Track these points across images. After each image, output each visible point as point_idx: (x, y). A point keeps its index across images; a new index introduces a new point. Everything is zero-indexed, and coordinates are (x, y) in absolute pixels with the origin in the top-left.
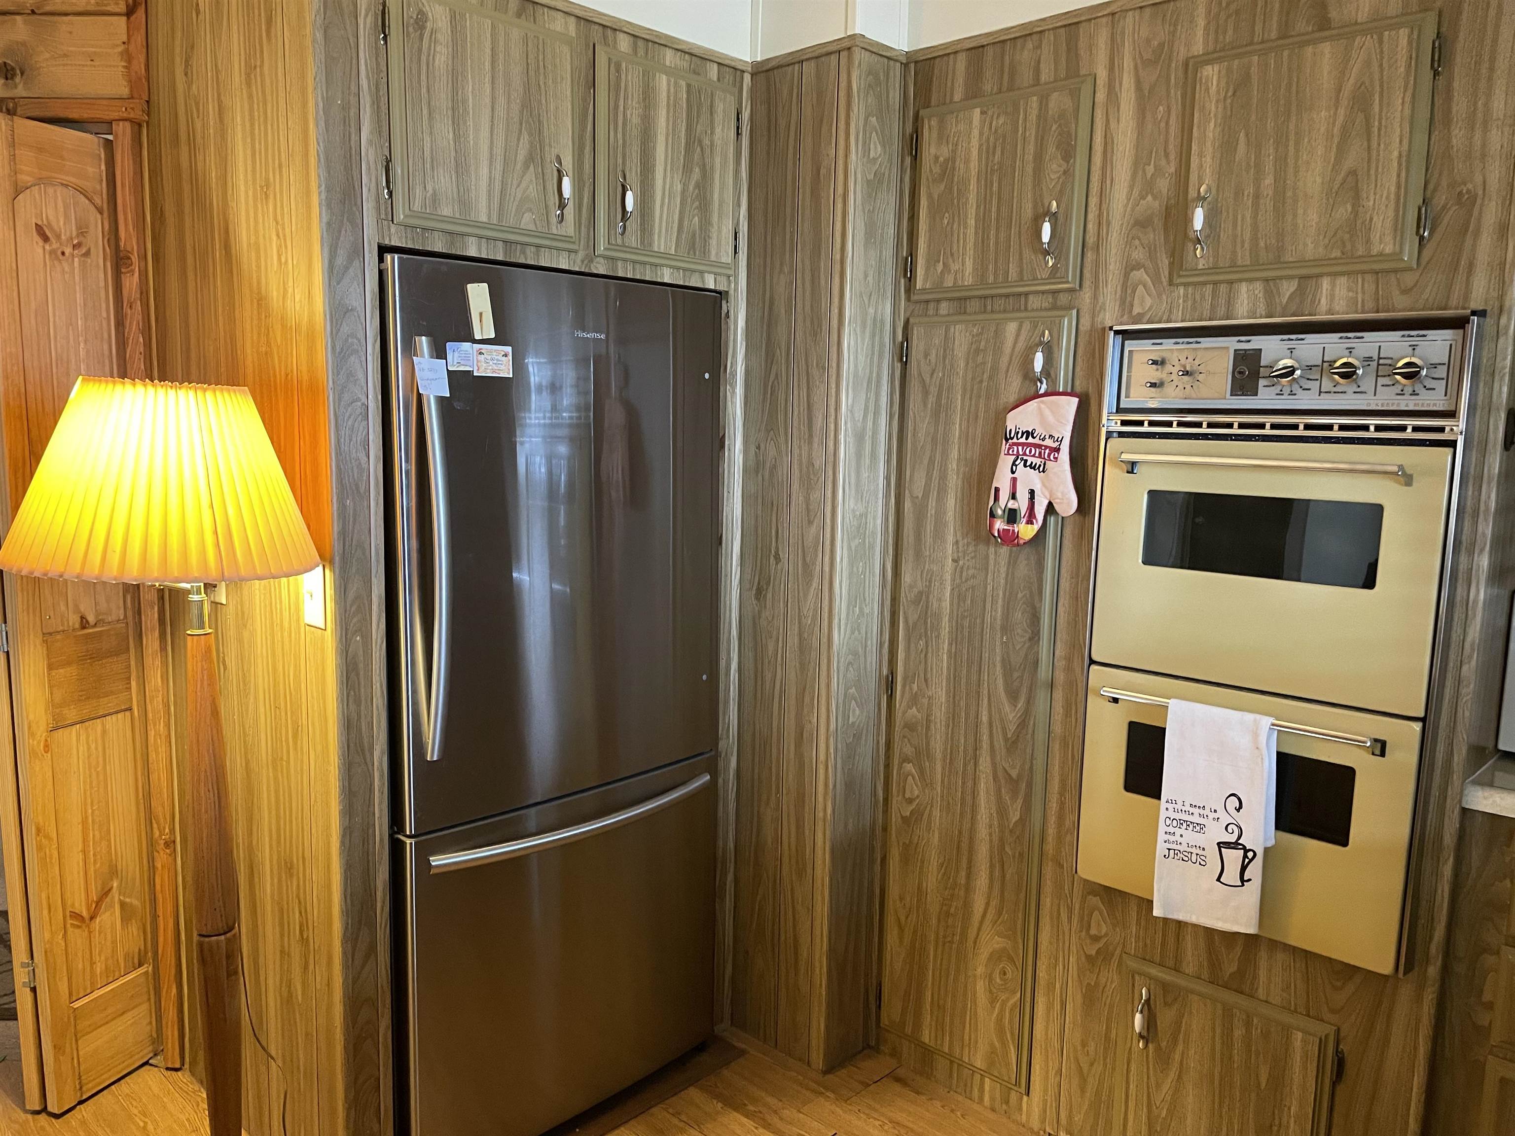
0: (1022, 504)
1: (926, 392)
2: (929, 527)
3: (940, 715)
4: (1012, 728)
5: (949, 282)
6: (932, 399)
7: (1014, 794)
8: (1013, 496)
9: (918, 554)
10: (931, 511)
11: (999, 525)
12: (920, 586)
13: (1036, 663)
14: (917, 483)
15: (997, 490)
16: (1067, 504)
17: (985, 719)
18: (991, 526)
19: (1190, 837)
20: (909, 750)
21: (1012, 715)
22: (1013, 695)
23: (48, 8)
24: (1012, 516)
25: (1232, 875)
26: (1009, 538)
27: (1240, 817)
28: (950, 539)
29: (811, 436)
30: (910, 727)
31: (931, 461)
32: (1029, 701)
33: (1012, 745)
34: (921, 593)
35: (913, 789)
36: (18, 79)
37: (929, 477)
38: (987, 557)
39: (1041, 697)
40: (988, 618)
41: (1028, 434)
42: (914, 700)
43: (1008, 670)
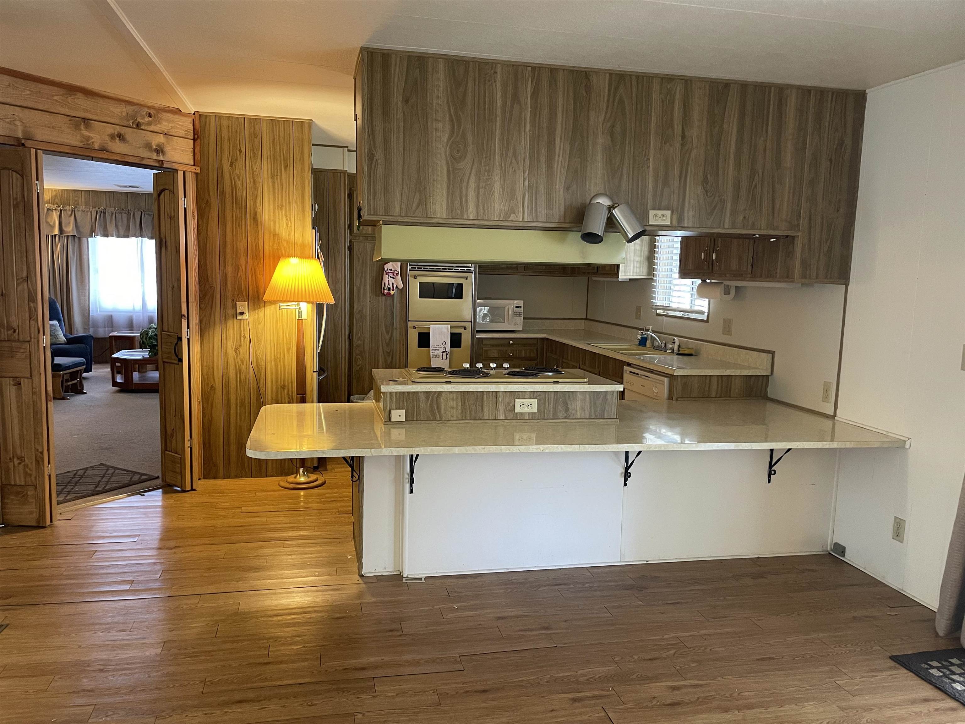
0: (391, 286)
1: (359, 259)
2: (362, 293)
3: (367, 341)
4: (387, 341)
5: (364, 232)
6: (361, 261)
7: (389, 356)
8: (389, 284)
9: (359, 301)
10: (362, 289)
11: (386, 291)
12: (360, 309)
13: (393, 324)
14: (357, 282)
15: (385, 283)
16: (401, 286)
17: (380, 339)
18: (384, 292)
19: (436, 352)
20: (358, 352)
21: (387, 337)
22: (387, 332)
23: (170, 134)
24: (389, 289)
25: (444, 358)
26: (389, 294)
27: (445, 346)
28: (368, 296)
29: (336, 270)
30: (358, 346)
31: (362, 276)
32: (392, 333)
33: (388, 345)
34: (360, 311)
35: (360, 362)
36: (161, 154)
37: (361, 281)
38: (379, 300)
39: (394, 331)
40: (380, 315)
41: (391, 270)
42: (359, 339)
43: (386, 327)
